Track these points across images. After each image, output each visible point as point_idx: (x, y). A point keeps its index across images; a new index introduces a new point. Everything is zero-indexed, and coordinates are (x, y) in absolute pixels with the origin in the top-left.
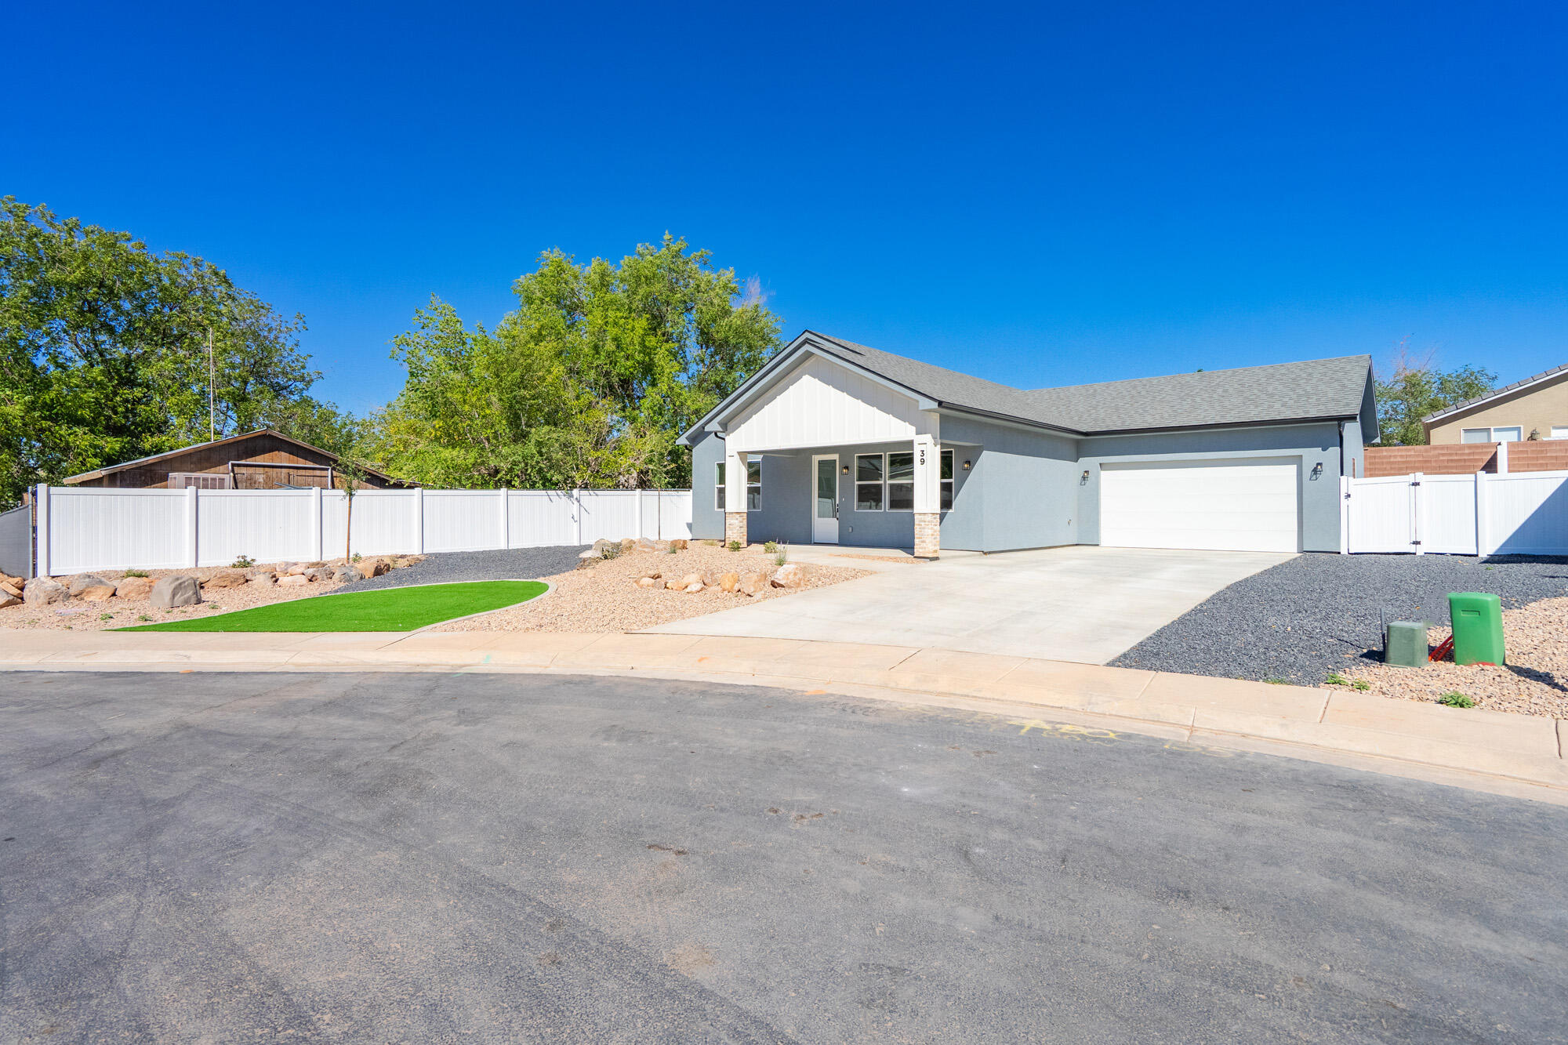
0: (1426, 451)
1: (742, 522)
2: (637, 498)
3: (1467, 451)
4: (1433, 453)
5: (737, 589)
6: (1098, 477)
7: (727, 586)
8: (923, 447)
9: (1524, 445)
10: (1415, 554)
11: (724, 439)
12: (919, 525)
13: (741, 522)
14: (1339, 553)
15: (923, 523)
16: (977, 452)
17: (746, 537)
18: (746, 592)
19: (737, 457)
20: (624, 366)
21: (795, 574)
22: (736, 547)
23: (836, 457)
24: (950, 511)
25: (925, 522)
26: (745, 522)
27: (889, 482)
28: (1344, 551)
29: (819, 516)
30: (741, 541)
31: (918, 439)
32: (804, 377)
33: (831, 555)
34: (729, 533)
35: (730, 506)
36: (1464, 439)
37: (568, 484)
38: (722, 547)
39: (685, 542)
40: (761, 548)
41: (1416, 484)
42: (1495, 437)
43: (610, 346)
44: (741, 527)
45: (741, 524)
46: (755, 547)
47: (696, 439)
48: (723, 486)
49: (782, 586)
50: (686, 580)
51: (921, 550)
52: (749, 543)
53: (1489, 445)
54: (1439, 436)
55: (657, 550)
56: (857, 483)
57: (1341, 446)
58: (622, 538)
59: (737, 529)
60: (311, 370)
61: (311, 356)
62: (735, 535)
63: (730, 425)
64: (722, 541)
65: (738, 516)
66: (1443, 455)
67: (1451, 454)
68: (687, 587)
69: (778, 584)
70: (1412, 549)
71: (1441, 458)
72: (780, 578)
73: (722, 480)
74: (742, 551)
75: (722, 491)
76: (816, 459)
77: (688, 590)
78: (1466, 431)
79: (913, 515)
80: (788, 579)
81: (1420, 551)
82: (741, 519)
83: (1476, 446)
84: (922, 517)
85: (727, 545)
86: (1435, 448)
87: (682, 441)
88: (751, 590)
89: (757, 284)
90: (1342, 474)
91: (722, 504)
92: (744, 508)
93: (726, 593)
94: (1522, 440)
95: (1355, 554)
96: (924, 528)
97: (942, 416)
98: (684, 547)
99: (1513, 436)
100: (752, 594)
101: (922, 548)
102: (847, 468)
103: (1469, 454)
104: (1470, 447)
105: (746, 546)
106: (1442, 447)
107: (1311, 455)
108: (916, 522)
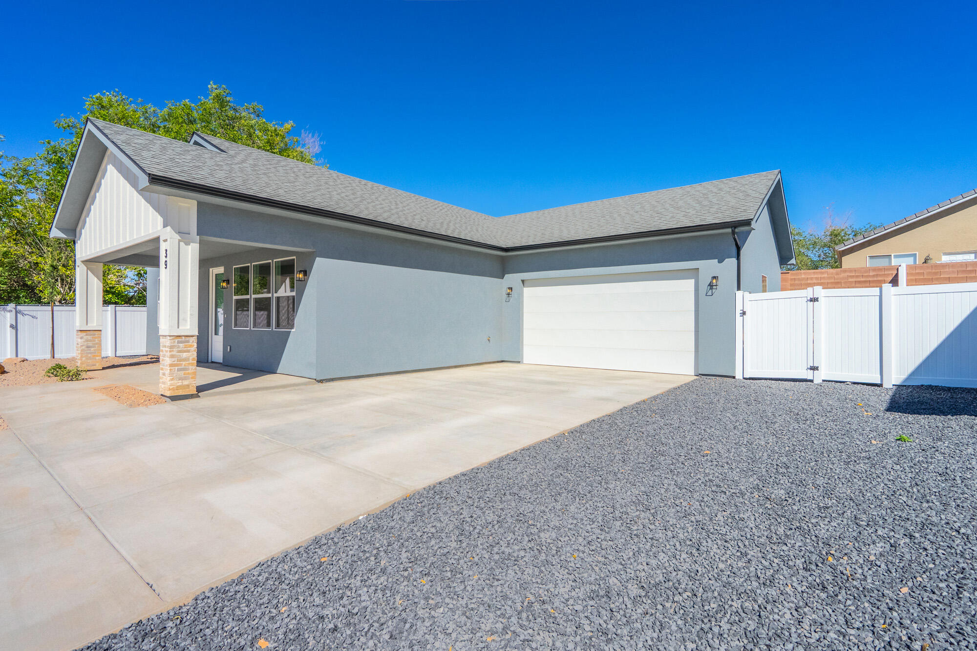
0: (837, 274)
3: (871, 274)
4: (843, 275)
6: (521, 295)
8: (166, 246)
9: (921, 267)
10: (812, 381)
14: (734, 377)
16: (308, 259)
23: (222, 269)
24: (293, 330)
25: (165, 347)
27: (254, 296)
28: (739, 376)
29: (215, 334)
31: (162, 234)
36: (869, 264)
41: (814, 300)
42: (894, 262)
51: (163, 386)
53: (891, 268)
54: (848, 262)
56: (234, 298)
57: (738, 257)
66: (852, 277)
67: (857, 277)
70: (809, 375)
71: (850, 280)
78: (871, 257)
81: (819, 377)
83: (880, 269)
84: (164, 340)
86: (845, 271)
90: (739, 288)
94: (917, 263)
95: (750, 379)
96: (164, 356)
97: (200, 204)
99: (910, 260)
101: (163, 383)
102: (227, 281)
103: (874, 276)
104: (874, 270)
106: (850, 270)
107: (708, 267)
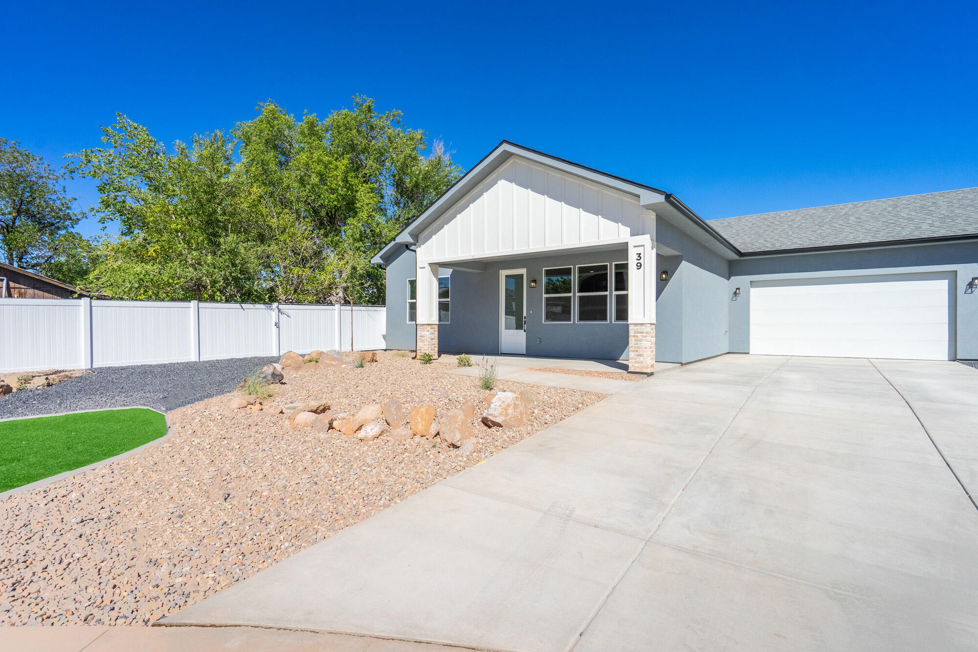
1: (434, 334)
2: (336, 313)
5: (434, 433)
6: (749, 294)
7: (420, 428)
8: (640, 250)
11: (415, 251)
12: (634, 336)
13: (432, 333)
15: (639, 335)
17: (437, 349)
18: (450, 441)
19: (428, 269)
20: (329, 199)
21: (516, 407)
22: (428, 360)
23: (523, 271)
25: (642, 333)
26: (436, 334)
27: (578, 294)
29: (506, 328)
30: (432, 353)
31: (632, 241)
32: (499, 182)
33: (531, 369)
34: (420, 344)
35: (421, 318)
37: (270, 297)
38: (413, 358)
39: (374, 352)
40: (453, 359)
43: (315, 179)
44: (432, 339)
45: (432, 336)
46: (447, 359)
47: (389, 258)
48: (414, 301)
49: (499, 425)
50: (361, 416)
51: (637, 365)
52: (441, 352)
55: (345, 363)
56: (545, 296)
58: (312, 350)
59: (428, 342)
60: (75, 210)
61: (75, 199)
62: (426, 347)
63: (422, 237)
64: (412, 351)
65: (429, 328)
68: (360, 428)
69: (492, 422)
72: (496, 413)
73: (413, 295)
74: (434, 364)
75: (413, 307)
76: (503, 273)
77: (362, 434)
79: (628, 326)
80: (507, 415)
82: (432, 331)
84: (638, 327)
85: (418, 357)
87: (377, 260)
88: (456, 438)
89: (442, 144)
91: (413, 317)
92: (435, 319)
93: (417, 438)
96: (640, 340)
97: (657, 217)
98: (373, 360)
100: (458, 444)
101: (638, 362)
102: (535, 281)
105: (437, 358)
107: (966, 271)
108: (631, 333)
